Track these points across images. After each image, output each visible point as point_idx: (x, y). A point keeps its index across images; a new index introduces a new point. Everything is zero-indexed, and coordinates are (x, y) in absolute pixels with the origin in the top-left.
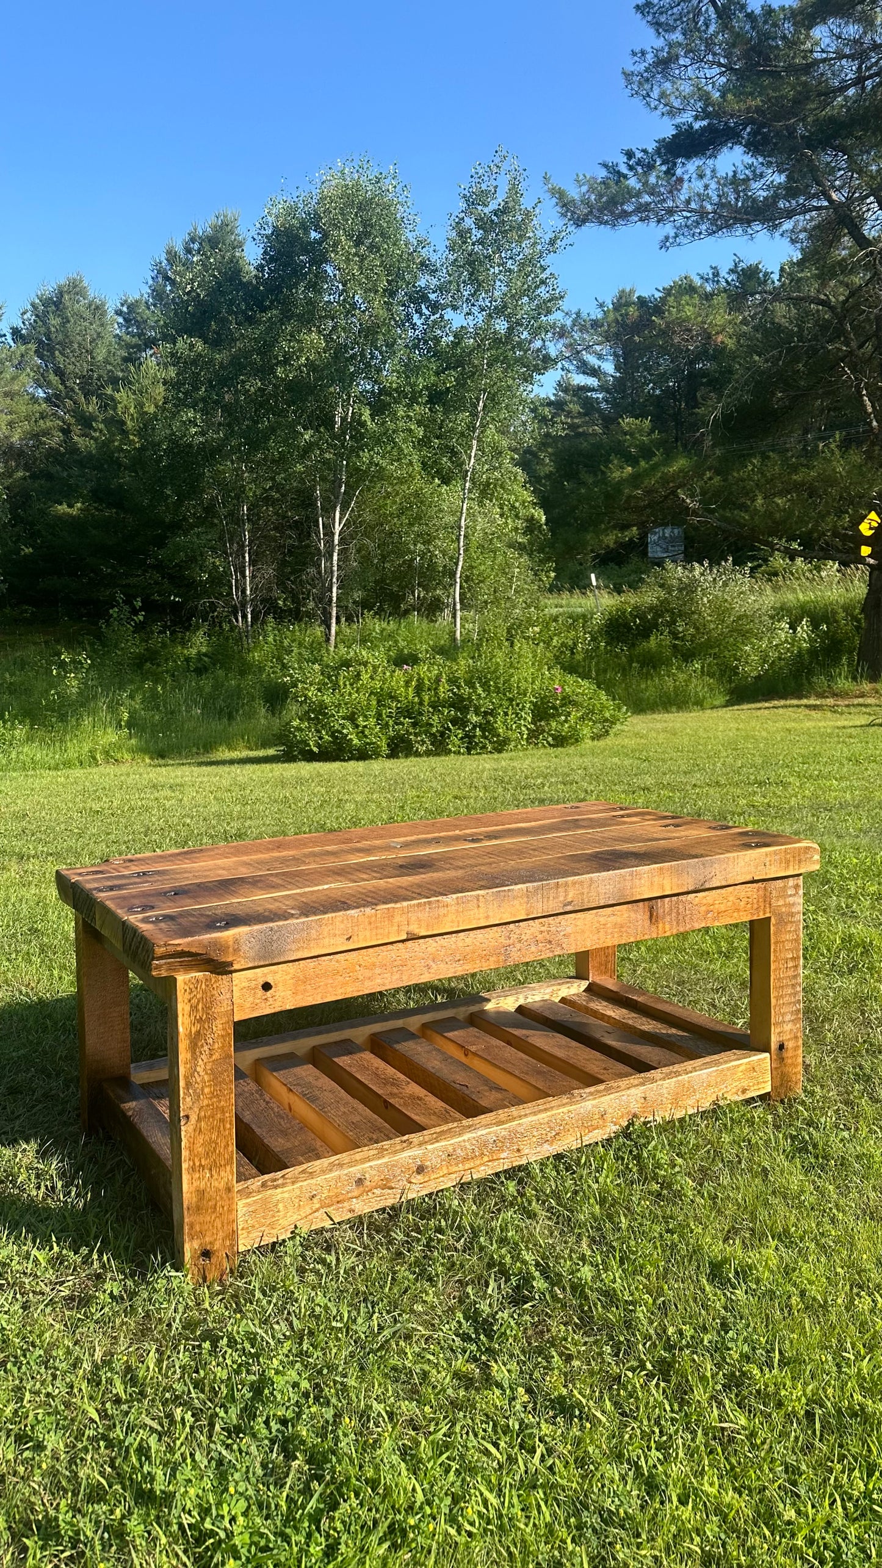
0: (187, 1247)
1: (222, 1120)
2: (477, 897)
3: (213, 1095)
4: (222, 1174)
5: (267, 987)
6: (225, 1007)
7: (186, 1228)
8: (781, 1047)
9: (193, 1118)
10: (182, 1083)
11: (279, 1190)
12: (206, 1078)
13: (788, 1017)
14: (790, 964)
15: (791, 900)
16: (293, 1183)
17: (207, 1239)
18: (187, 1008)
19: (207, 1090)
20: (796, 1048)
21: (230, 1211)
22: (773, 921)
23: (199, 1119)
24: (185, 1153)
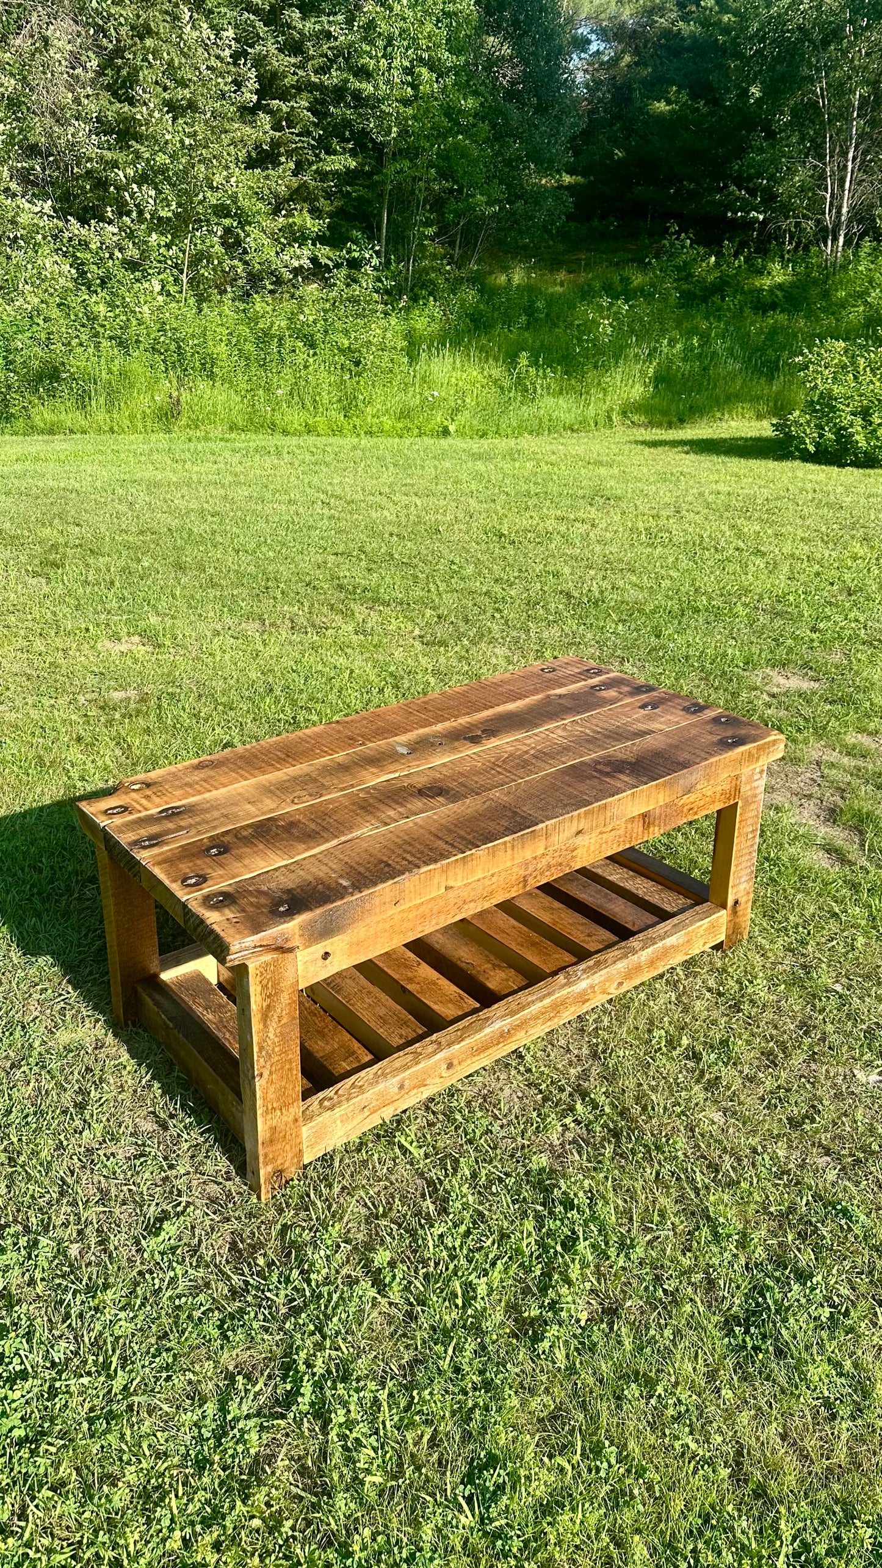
0: (262, 1172)
1: (290, 1070)
2: (505, 843)
3: (282, 1052)
4: (291, 1110)
5: (326, 955)
6: (292, 981)
7: (261, 1159)
8: (736, 902)
9: (266, 1074)
10: (256, 1049)
11: (337, 1110)
12: (276, 1040)
13: (743, 879)
14: (750, 836)
15: (756, 784)
16: (348, 1100)
17: (279, 1162)
18: (259, 988)
19: (277, 1049)
20: (746, 902)
21: (297, 1136)
22: (740, 804)
23: (271, 1073)
24: (259, 1103)
